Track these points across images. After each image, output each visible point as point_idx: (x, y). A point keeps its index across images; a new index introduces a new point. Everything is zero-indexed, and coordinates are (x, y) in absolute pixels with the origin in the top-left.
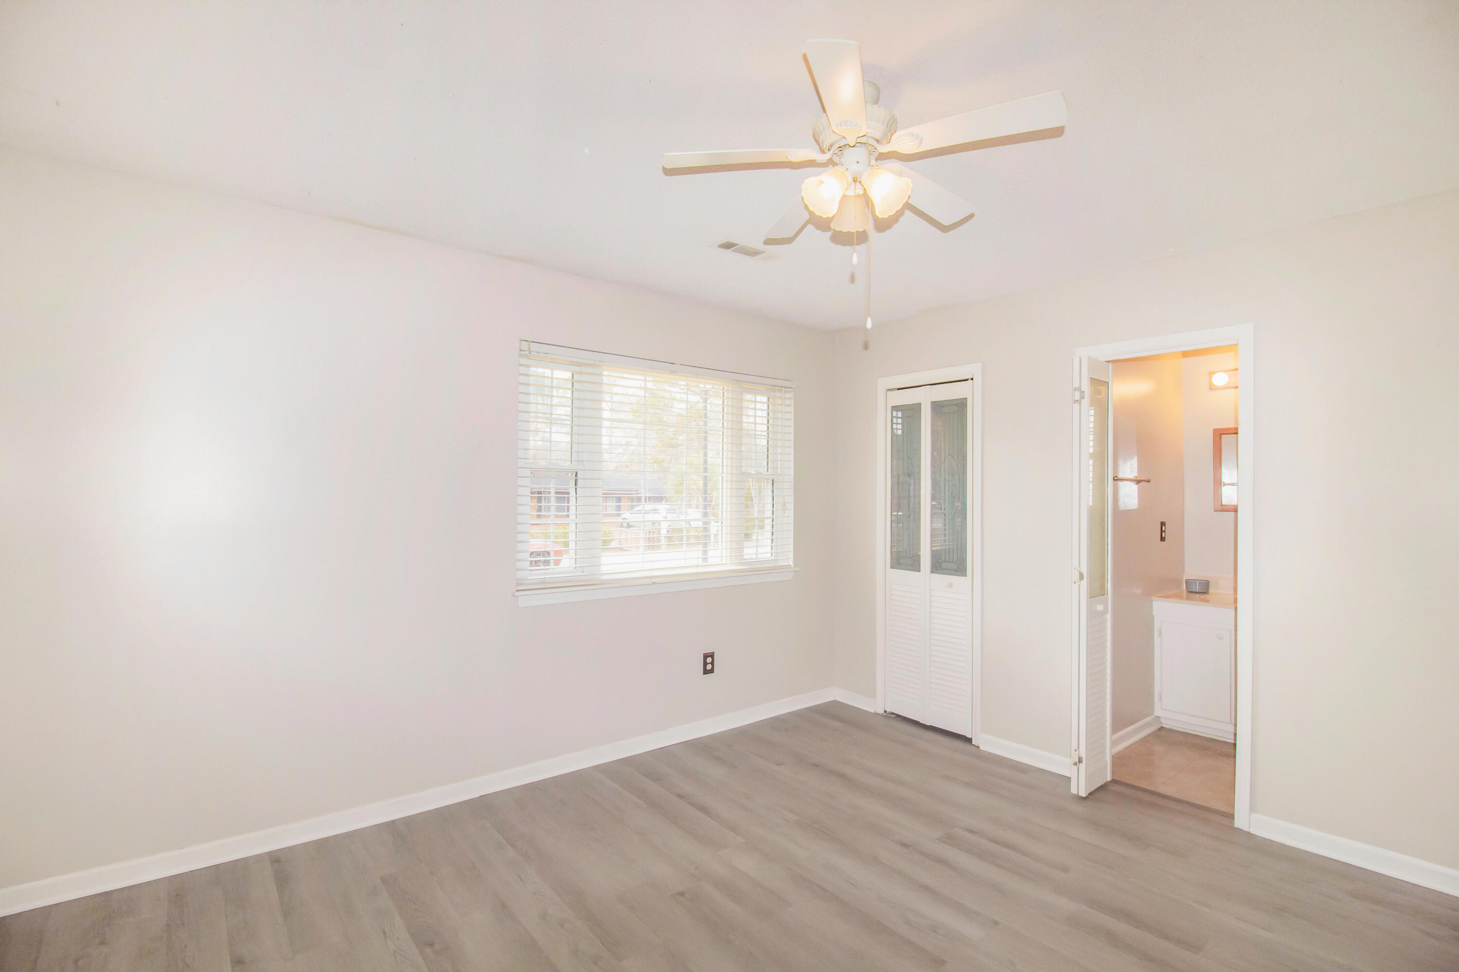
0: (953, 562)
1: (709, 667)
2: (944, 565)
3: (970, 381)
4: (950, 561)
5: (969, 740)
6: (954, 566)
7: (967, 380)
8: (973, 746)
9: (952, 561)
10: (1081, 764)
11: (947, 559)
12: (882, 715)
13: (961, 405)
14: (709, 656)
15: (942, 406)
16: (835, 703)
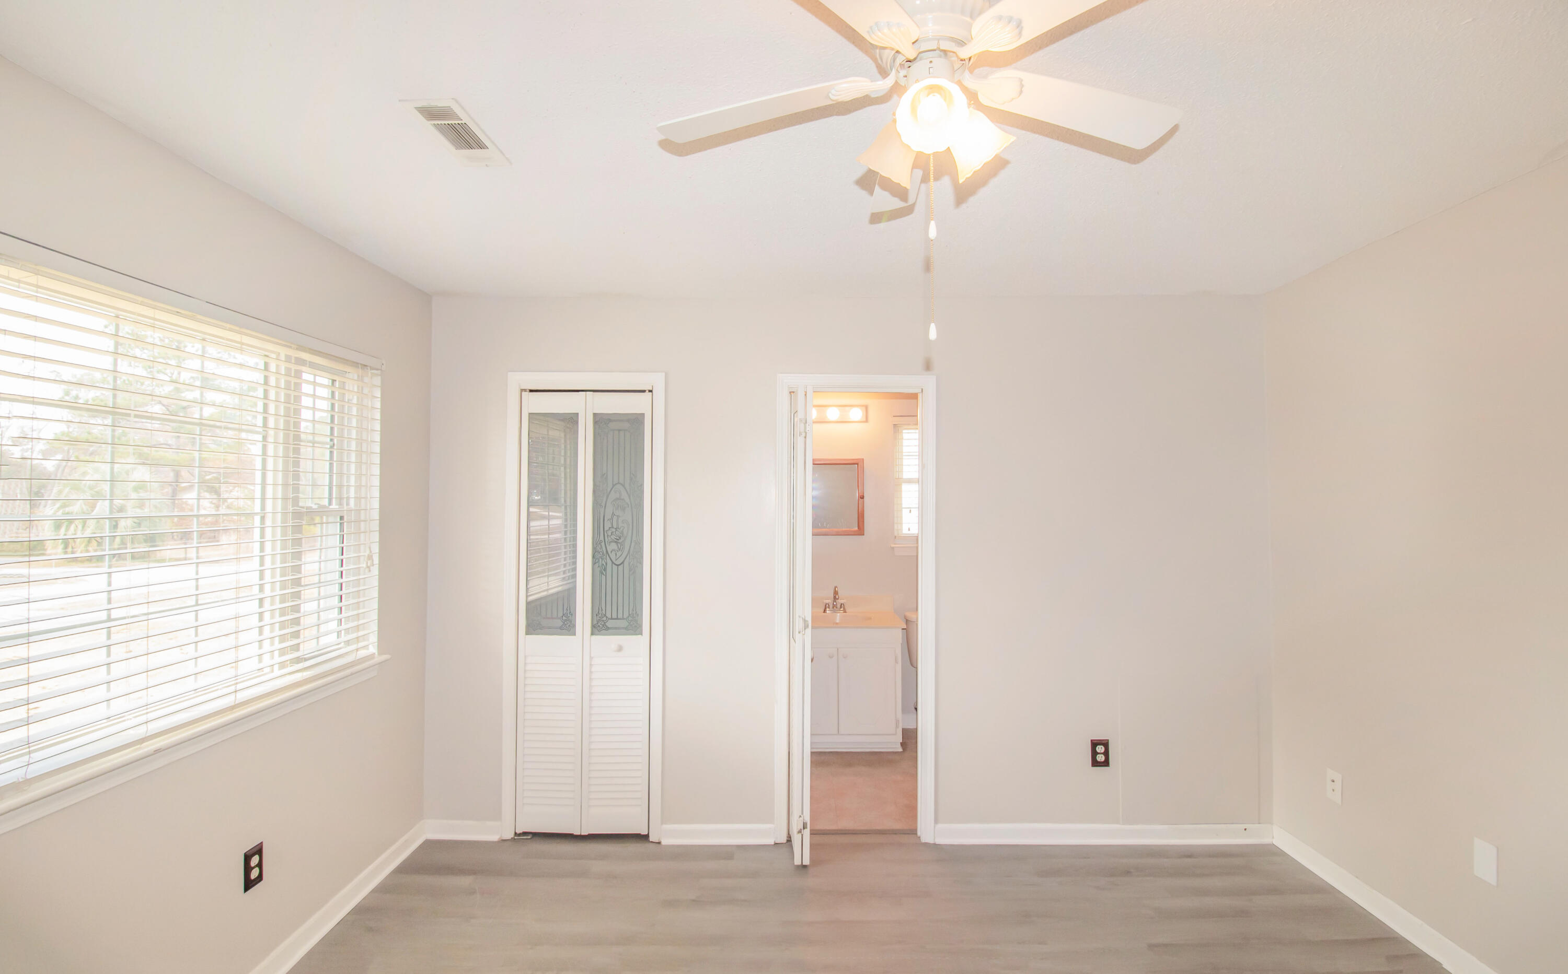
0: (623, 619)
1: (254, 874)
2: (610, 624)
3: (647, 393)
4: (613, 617)
5: (644, 838)
6: (624, 623)
7: (644, 391)
8: (651, 844)
9: (621, 617)
10: (805, 830)
11: (614, 616)
12: (513, 839)
13: (636, 422)
14: (253, 855)
15: (610, 420)
16: (429, 845)
